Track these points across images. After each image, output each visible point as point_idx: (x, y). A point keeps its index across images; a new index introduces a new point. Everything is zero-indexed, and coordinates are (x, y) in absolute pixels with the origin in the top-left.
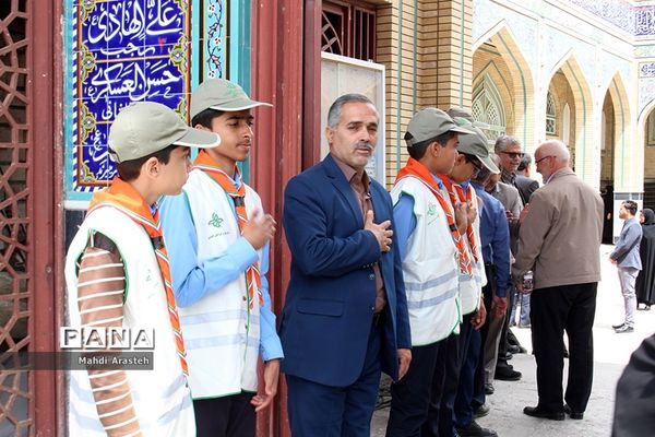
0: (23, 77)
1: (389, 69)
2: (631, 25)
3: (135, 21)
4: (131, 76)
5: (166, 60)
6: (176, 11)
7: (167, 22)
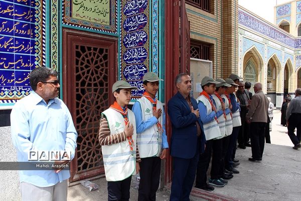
0: (107, 70)
1: (213, 62)
2: (293, 45)
3: (136, 54)
4: (134, 69)
5: (143, 64)
6: (146, 51)
7: (143, 54)
